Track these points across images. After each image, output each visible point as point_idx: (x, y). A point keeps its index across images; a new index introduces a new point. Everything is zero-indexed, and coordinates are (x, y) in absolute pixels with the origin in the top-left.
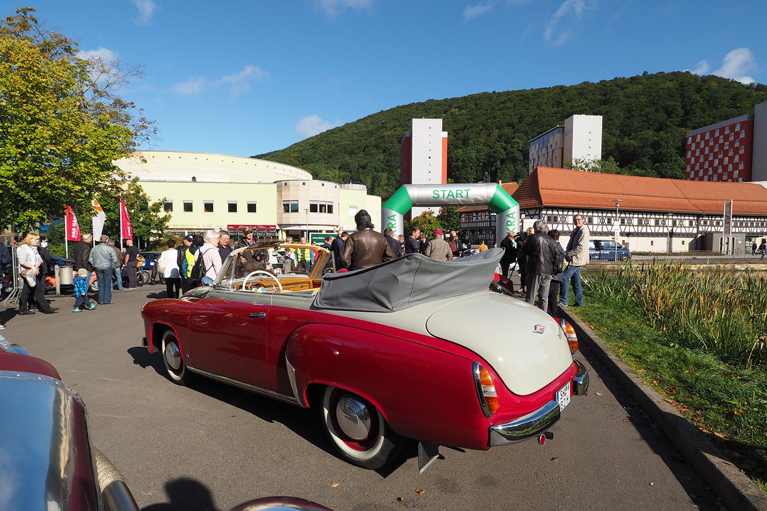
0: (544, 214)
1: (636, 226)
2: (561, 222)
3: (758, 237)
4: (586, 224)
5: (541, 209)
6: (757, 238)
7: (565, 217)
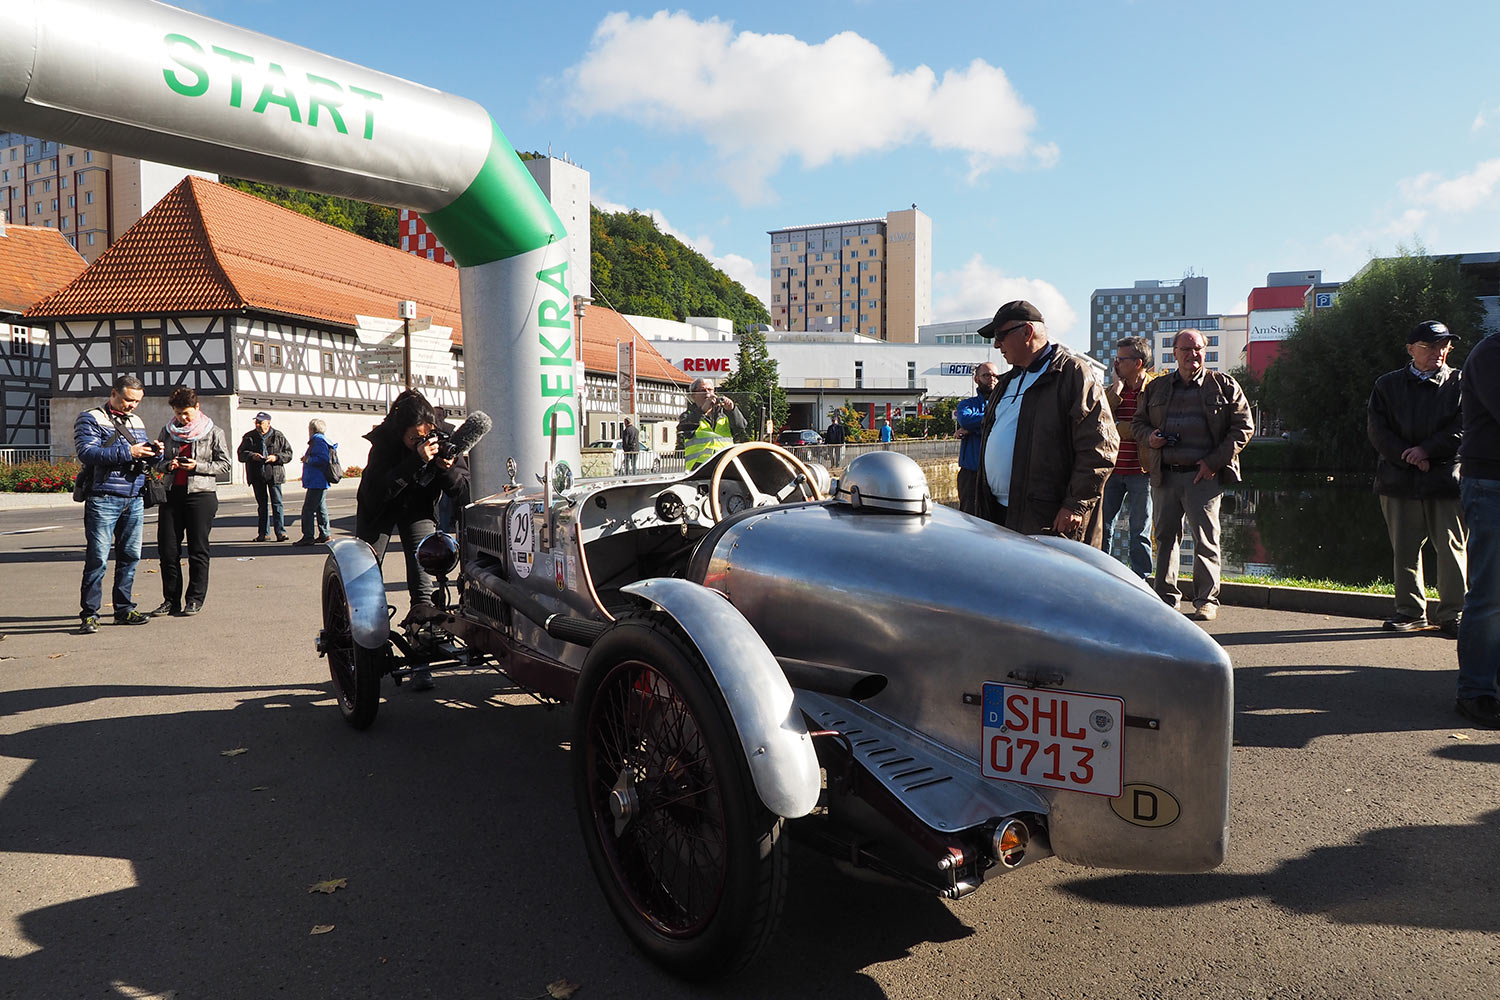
0: (240, 336)
1: (454, 389)
2: (290, 367)
3: (656, 422)
4: (354, 378)
5: (230, 318)
6: (655, 424)
7: (301, 350)
